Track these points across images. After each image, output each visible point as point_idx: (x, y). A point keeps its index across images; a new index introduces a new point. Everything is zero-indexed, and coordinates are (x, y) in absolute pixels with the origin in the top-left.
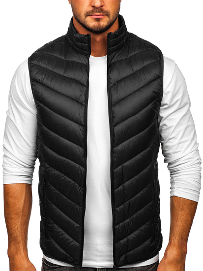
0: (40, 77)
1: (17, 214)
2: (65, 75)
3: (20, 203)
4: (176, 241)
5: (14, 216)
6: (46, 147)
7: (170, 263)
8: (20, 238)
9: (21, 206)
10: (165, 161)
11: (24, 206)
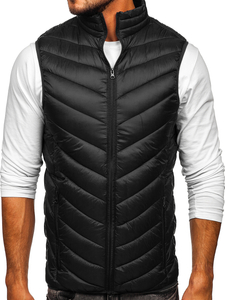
0: (52, 67)
1: (16, 235)
2: (80, 61)
3: (19, 222)
4: (201, 266)
5: (12, 238)
6: (63, 153)
7: (198, 293)
8: (19, 265)
9: (20, 226)
10: (184, 171)
11: (23, 226)
